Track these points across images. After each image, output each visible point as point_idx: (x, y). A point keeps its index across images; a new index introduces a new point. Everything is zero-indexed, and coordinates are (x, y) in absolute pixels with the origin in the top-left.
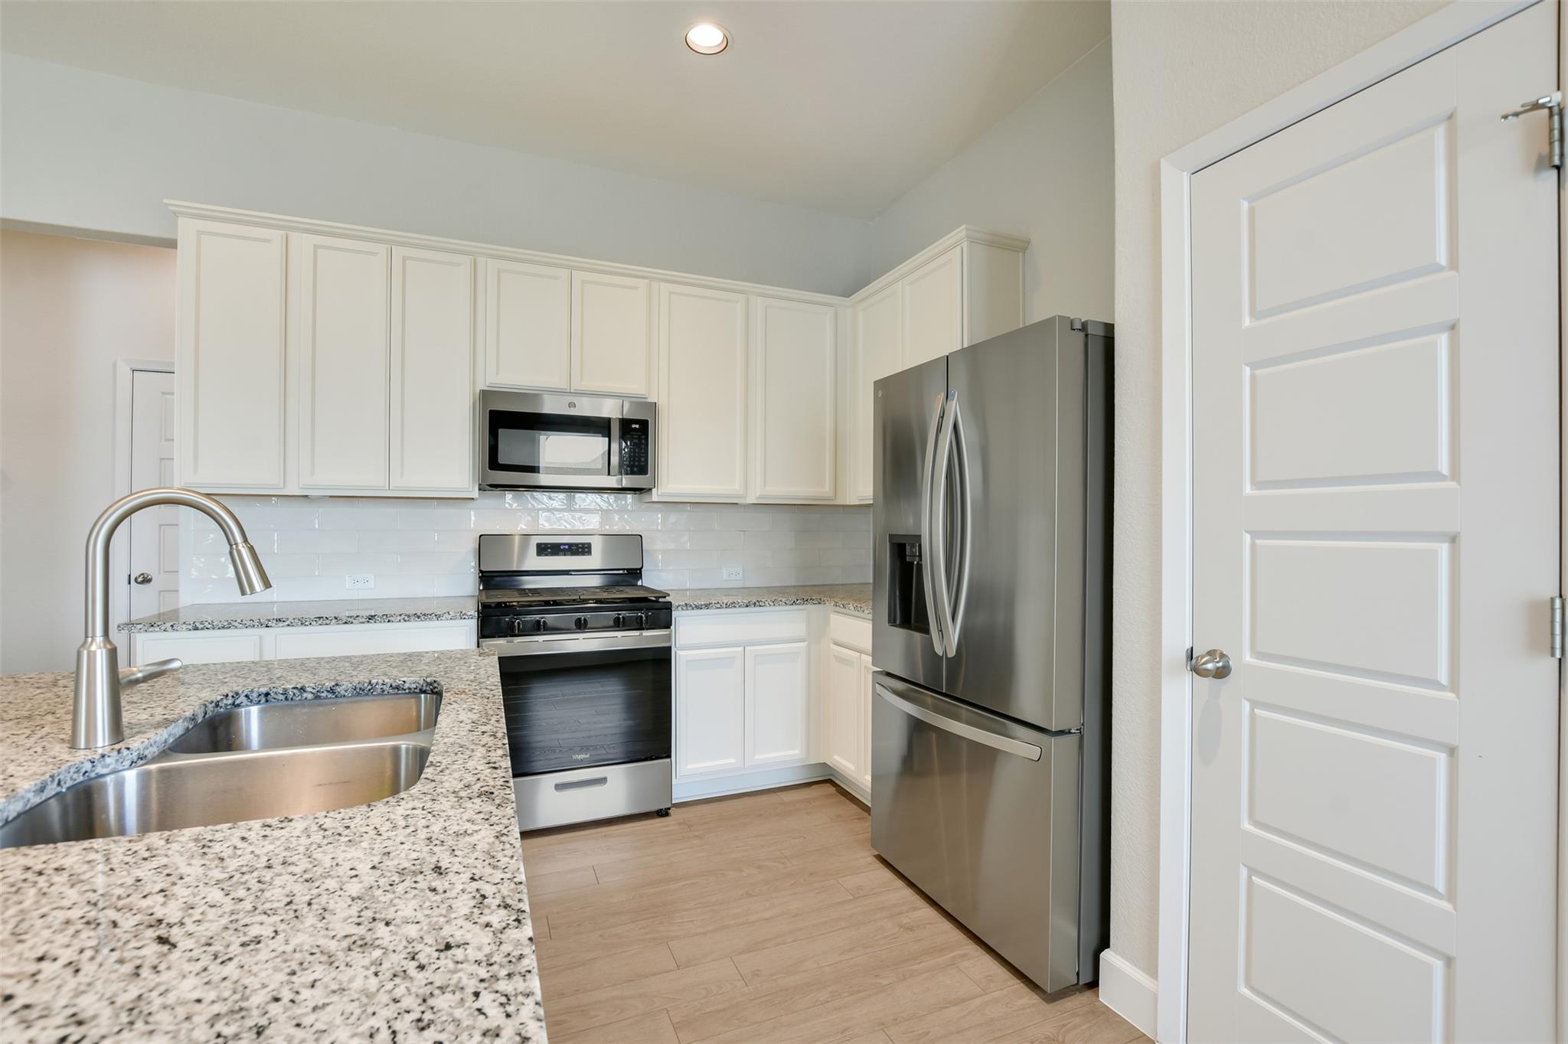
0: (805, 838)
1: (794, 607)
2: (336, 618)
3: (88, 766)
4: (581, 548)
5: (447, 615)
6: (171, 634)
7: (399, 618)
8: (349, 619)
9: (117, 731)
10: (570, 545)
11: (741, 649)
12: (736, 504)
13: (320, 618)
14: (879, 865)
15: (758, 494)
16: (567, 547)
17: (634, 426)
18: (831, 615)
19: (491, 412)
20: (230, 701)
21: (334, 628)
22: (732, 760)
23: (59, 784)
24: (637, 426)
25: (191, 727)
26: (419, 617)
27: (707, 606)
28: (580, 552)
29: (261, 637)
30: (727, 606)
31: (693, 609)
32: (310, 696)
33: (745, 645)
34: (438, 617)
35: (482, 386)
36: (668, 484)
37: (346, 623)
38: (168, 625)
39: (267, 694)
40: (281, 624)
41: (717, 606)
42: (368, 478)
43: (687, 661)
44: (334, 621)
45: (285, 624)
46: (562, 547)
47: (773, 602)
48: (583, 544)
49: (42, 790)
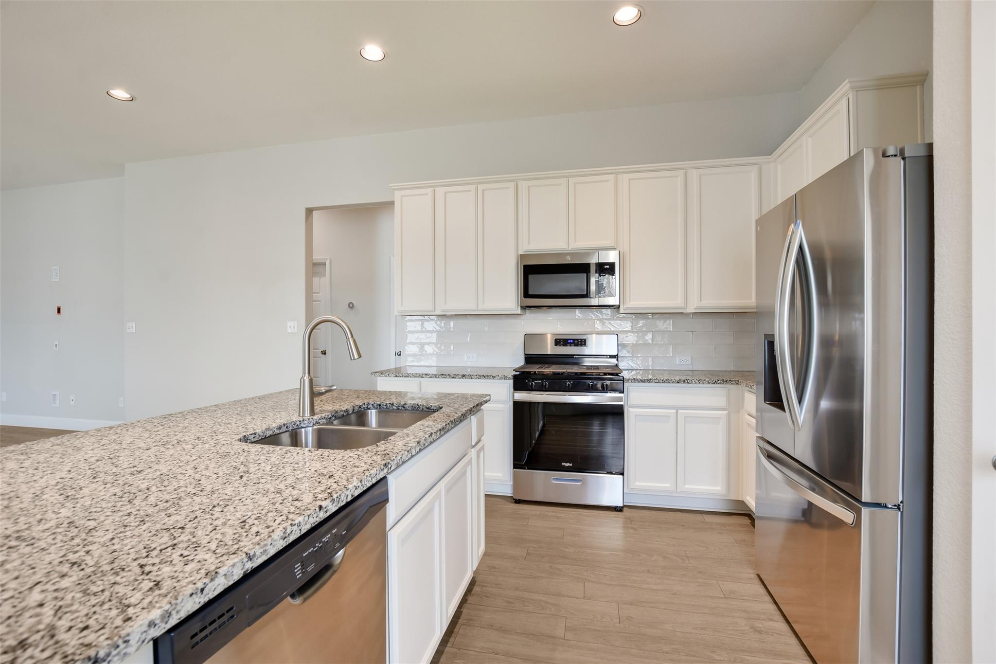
0: (708, 548)
1: (715, 385)
2: (449, 375)
3: (298, 423)
4: (580, 342)
5: (498, 377)
6: (388, 378)
7: (476, 377)
8: (455, 376)
9: (313, 412)
10: (574, 340)
11: (675, 411)
12: (682, 313)
13: (443, 374)
14: (757, 581)
15: (695, 306)
16: (572, 341)
17: (606, 267)
18: (745, 393)
19: (524, 266)
20: (366, 406)
21: (448, 380)
22: (668, 485)
23: (287, 427)
24: (608, 267)
25: (345, 414)
26: (485, 377)
27: (649, 381)
28: (579, 344)
29: (420, 382)
30: (663, 382)
31: (639, 382)
32: (395, 408)
33: (677, 408)
34: (494, 377)
35: (521, 252)
36: (630, 302)
37: (453, 378)
38: (387, 374)
39: (380, 405)
40: (427, 376)
41: (656, 381)
42: (468, 305)
43: (636, 415)
44: (448, 376)
45: (429, 376)
46: (569, 341)
47: (698, 381)
48: (581, 339)
49: (280, 428)
